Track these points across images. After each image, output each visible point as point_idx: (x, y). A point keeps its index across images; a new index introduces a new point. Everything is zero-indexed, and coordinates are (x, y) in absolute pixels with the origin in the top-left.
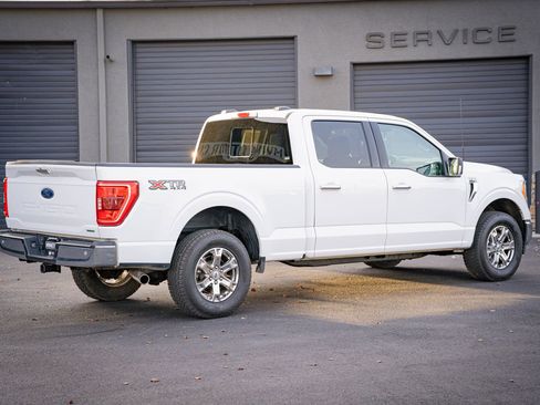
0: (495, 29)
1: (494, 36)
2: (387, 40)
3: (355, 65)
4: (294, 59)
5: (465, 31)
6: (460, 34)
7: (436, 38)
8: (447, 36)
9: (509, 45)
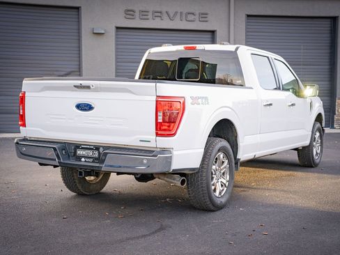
0: (197, 13)
1: (197, 17)
2: (137, 14)
3: (117, 28)
4: (79, 22)
5: (181, 13)
6: (179, 15)
7: (165, 16)
8: (172, 15)
9: (204, 23)
